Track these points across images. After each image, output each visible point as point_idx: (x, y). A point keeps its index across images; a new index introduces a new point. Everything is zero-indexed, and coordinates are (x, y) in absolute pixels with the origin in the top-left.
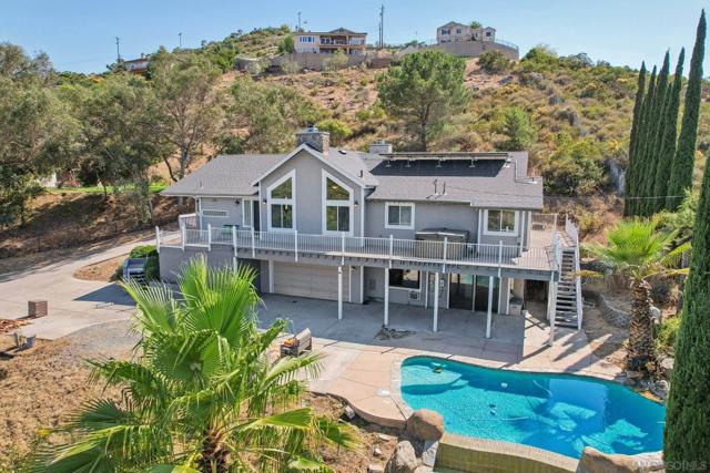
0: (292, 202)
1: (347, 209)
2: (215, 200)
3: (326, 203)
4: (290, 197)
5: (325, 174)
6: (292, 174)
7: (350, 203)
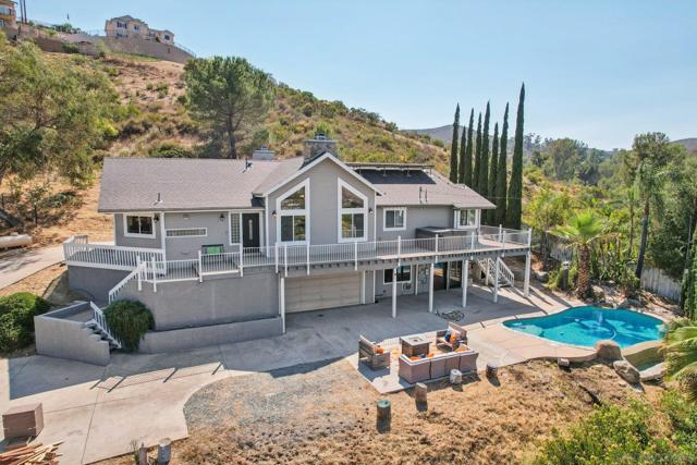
0: (306, 213)
1: (362, 216)
2: (186, 215)
3: (342, 211)
4: (303, 207)
5: (341, 183)
6: (306, 183)
7: (364, 211)
